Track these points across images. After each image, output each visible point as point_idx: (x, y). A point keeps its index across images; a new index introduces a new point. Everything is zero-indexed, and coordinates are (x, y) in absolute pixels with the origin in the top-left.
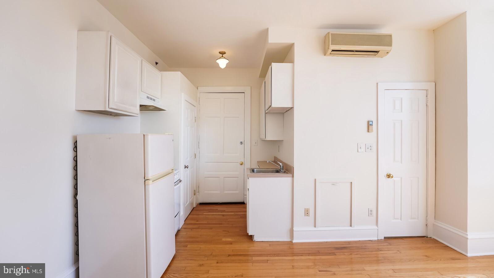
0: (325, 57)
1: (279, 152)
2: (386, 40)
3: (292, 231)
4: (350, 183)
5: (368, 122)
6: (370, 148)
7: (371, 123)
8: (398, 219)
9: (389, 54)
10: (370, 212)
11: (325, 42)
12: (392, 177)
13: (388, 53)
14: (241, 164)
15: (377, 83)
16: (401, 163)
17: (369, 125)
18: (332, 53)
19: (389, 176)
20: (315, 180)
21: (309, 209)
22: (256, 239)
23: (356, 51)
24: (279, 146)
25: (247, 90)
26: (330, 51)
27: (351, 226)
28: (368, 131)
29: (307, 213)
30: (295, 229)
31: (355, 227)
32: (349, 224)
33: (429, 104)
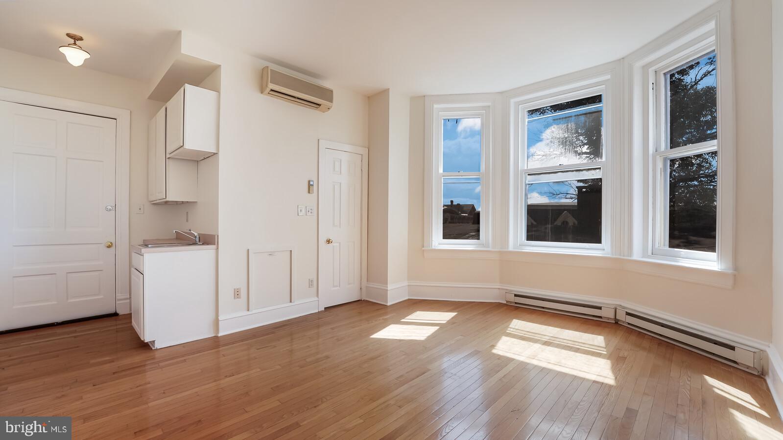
0: (262, 95)
1: (187, 221)
2: (327, 95)
3: (216, 322)
4: (290, 252)
5: (309, 182)
6: (310, 211)
7: (311, 183)
8: (337, 286)
9: (331, 110)
10: (311, 282)
11: (262, 77)
12: (331, 242)
13: (329, 109)
14: (109, 247)
15: (319, 140)
16: (340, 227)
17: (310, 185)
18: (270, 92)
19: (329, 241)
20: (248, 250)
21: (240, 289)
22: (158, 345)
23: (298, 98)
24: (187, 213)
25: (124, 116)
26: (268, 90)
27: (291, 302)
28: (309, 192)
29: (237, 294)
30: (220, 318)
31: (296, 302)
32: (289, 301)
33: (363, 170)
